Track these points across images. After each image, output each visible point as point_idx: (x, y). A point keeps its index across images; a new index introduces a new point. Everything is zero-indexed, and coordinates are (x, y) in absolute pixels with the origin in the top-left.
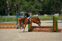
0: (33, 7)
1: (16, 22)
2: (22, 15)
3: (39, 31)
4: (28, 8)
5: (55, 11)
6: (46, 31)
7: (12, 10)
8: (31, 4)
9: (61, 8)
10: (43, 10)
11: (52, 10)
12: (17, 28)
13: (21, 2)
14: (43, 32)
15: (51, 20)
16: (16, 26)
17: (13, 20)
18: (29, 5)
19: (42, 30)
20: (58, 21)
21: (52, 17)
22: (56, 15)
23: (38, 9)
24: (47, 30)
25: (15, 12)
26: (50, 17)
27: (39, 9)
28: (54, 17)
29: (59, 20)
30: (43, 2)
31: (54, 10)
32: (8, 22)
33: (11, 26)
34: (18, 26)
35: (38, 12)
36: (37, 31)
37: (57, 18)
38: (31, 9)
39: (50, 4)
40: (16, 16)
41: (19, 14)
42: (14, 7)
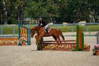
0: (45, 10)
1: (18, 35)
2: (27, 24)
3: (54, 49)
4: (37, 12)
5: (79, 18)
6: (66, 50)
7: (12, 15)
8: (42, 6)
9: (89, 13)
10: (60, 15)
11: (75, 16)
12: (19, 45)
13: (26, 3)
14: (60, 50)
15: (74, 31)
16: (18, 41)
17: (12, 31)
18: (39, 8)
19: (60, 48)
20: (84, 33)
21: (76, 27)
22: (81, 24)
23: (53, 13)
24: (67, 47)
25: (17, 18)
26: (73, 26)
27: (55, 14)
28: (78, 26)
29: (85, 31)
30: (61, 3)
31: (78, 15)
32: (5, 35)
33: (10, 41)
34: (21, 41)
35: (53, 18)
36: (51, 49)
37: (83, 28)
38: (42, 13)
39: (72, 6)
40: (18, 25)
41: (23, 22)
42: (14, 11)
